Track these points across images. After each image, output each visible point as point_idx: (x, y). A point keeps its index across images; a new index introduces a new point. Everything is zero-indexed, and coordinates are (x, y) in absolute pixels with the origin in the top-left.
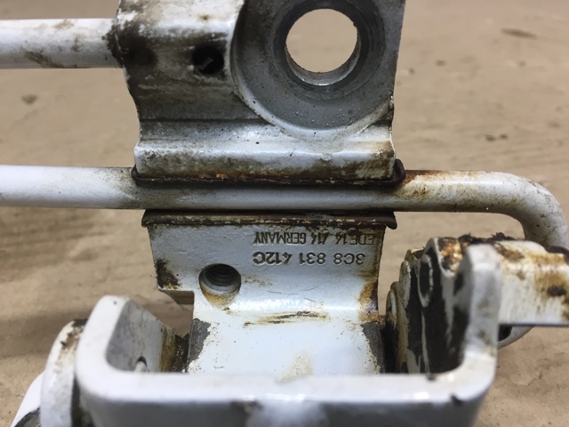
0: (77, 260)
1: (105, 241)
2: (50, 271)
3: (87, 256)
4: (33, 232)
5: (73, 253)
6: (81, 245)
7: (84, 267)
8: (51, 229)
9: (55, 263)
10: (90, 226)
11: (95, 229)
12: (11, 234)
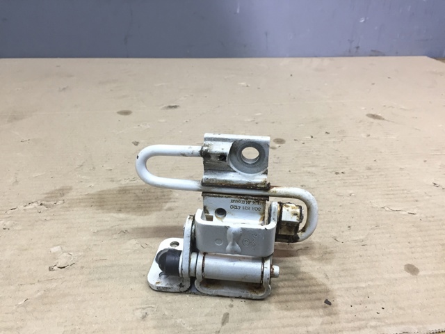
0: (167, 210)
1: (176, 204)
2: (158, 213)
3: (170, 209)
4: (150, 199)
5: (165, 208)
6: (168, 205)
7: (169, 212)
8: (156, 199)
9: (160, 210)
10: (170, 199)
11: (172, 200)
12: (142, 200)
